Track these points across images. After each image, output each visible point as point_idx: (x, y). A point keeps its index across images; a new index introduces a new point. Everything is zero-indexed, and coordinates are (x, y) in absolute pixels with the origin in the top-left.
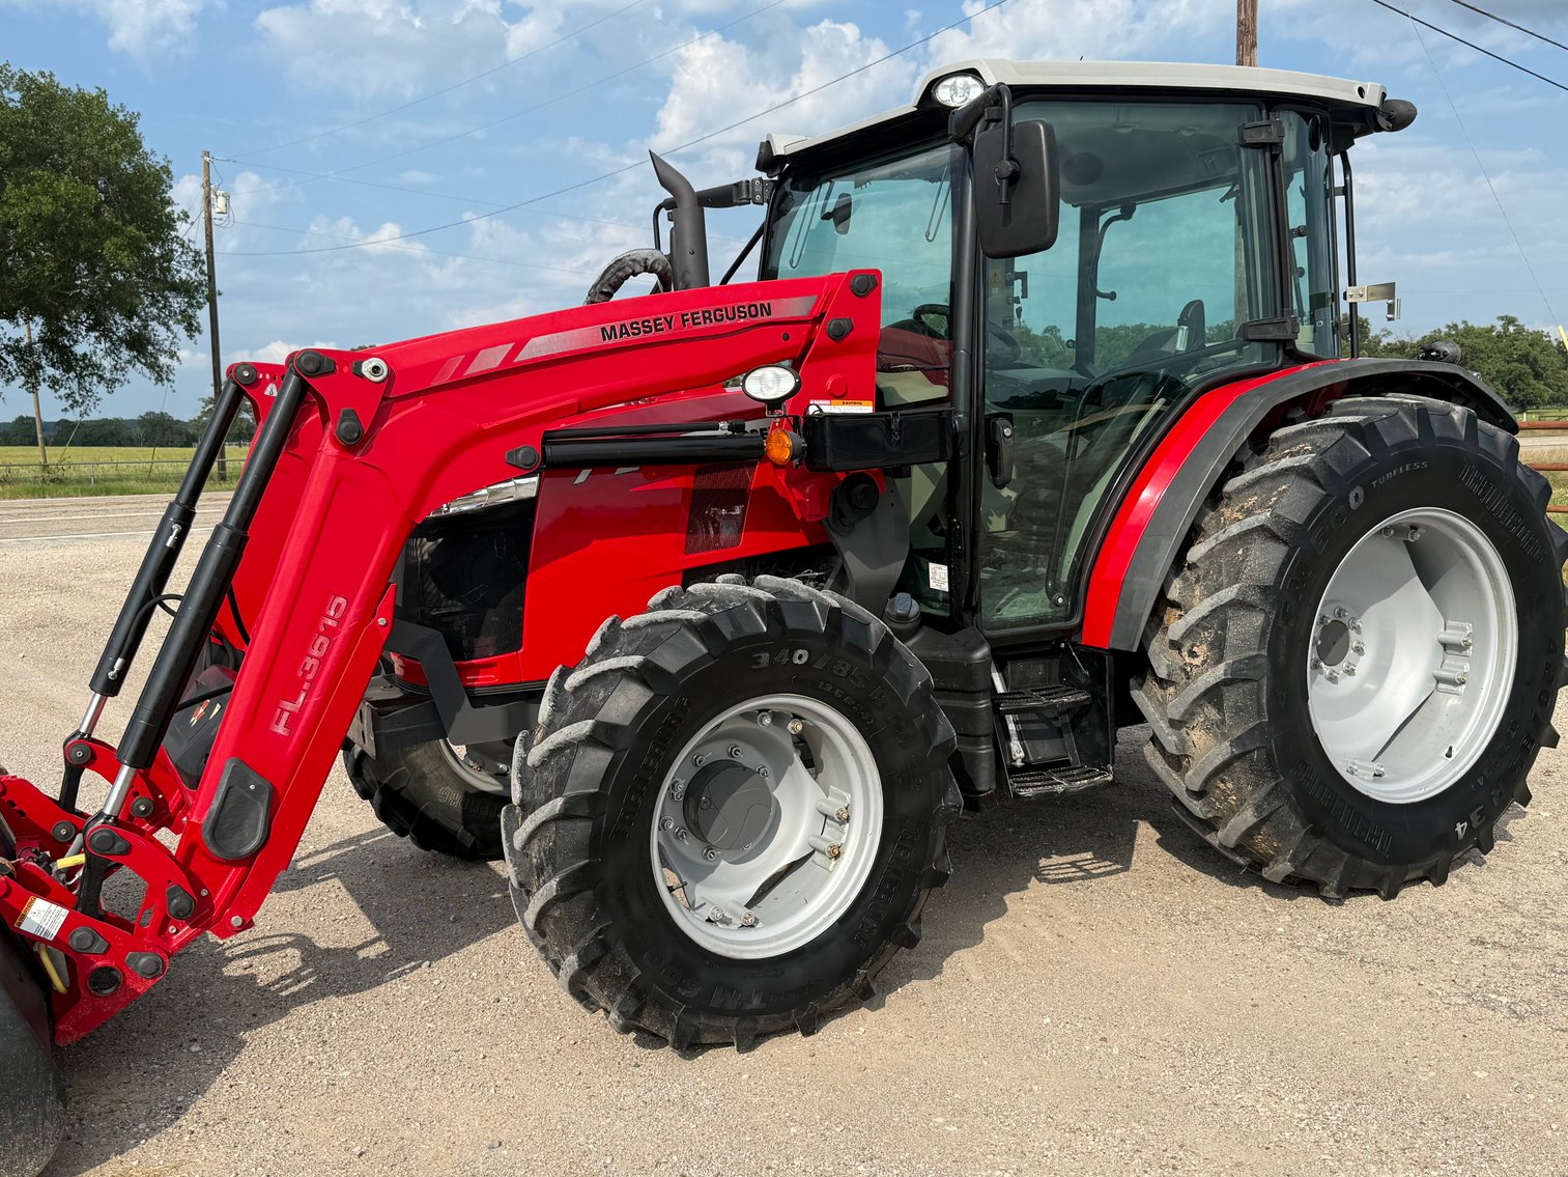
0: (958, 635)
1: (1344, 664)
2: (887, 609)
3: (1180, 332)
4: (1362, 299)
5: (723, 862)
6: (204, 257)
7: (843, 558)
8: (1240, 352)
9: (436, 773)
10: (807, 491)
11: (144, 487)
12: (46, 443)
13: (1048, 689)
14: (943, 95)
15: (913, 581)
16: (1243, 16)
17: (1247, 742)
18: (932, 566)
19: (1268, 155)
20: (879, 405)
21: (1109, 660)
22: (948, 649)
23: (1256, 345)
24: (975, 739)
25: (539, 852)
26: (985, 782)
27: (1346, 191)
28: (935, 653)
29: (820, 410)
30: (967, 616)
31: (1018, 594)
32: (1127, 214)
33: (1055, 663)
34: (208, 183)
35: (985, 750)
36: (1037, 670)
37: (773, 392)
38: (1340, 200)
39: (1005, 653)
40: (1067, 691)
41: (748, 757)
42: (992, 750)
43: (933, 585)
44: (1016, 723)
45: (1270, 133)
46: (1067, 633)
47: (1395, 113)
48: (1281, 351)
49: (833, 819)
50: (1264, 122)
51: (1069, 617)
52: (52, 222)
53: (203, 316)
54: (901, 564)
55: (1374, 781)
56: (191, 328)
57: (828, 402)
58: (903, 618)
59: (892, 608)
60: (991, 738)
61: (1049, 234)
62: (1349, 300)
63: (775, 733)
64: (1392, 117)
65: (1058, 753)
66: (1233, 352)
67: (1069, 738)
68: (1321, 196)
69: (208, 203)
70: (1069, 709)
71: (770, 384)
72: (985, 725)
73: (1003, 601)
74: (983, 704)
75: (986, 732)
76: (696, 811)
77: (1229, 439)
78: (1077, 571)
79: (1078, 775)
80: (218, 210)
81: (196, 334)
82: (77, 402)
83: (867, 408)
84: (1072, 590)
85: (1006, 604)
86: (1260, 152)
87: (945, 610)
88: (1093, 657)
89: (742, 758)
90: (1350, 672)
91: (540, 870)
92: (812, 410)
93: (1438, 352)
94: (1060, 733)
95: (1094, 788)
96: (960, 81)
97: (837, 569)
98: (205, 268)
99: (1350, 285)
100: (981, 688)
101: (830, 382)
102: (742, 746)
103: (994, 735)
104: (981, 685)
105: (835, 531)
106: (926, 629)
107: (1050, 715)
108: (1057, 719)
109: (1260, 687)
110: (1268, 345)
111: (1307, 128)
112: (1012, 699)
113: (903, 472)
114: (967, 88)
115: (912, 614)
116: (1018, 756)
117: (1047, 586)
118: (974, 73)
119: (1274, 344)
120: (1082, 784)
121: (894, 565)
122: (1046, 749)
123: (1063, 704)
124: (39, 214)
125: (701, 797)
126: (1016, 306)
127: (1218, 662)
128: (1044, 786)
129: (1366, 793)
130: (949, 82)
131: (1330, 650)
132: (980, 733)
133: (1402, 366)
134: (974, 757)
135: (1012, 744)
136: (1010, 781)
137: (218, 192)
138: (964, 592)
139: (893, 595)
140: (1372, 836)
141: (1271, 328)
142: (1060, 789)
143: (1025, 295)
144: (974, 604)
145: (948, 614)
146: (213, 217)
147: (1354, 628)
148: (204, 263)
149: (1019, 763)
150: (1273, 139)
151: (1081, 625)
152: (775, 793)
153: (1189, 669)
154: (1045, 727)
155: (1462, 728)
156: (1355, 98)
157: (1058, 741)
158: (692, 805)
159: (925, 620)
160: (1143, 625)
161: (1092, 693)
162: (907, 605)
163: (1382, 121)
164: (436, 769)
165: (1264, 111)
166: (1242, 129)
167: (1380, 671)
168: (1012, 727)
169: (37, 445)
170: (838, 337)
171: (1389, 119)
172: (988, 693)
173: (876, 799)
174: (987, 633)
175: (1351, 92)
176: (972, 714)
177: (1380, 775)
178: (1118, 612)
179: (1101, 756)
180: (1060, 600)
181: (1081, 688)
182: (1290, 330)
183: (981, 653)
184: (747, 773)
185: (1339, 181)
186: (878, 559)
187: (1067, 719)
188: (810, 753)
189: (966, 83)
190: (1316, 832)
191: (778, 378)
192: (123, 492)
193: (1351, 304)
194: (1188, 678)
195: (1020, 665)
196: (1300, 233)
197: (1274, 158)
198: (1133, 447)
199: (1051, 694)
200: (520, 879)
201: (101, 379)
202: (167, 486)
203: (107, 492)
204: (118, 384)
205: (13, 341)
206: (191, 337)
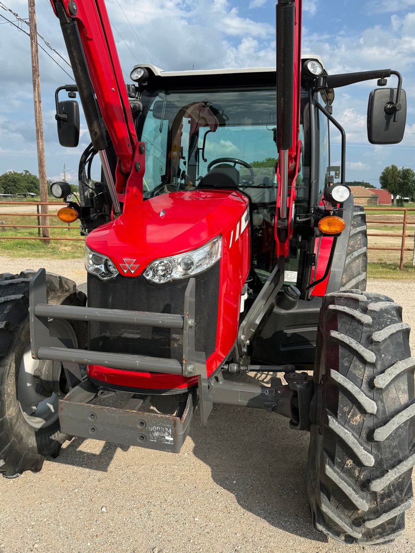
9: (26, 432)
14: (309, 67)
32: (214, 130)
96: (314, 63)
130: (311, 62)
189: (316, 65)
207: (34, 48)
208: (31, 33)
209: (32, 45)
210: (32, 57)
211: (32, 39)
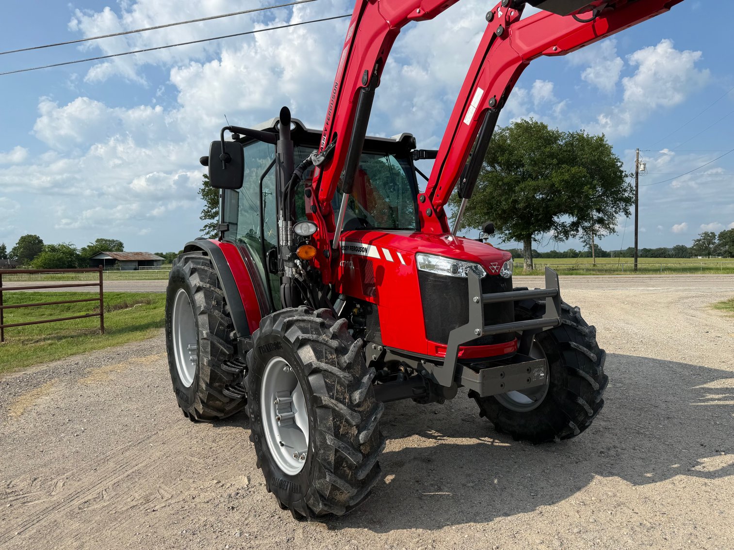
6: (634, 188)
11: (584, 272)
12: (596, 257)
34: (638, 160)
52: (566, 182)
53: (632, 209)
56: (627, 213)
69: (637, 167)
80: (641, 170)
81: (629, 216)
98: (634, 192)
124: (563, 179)
137: (642, 163)
146: (639, 172)
148: (634, 190)
169: (592, 257)
192: (577, 274)
201: (596, 234)
202: (594, 273)
203: (572, 274)
204: (602, 236)
205: (562, 223)
206: (627, 217)
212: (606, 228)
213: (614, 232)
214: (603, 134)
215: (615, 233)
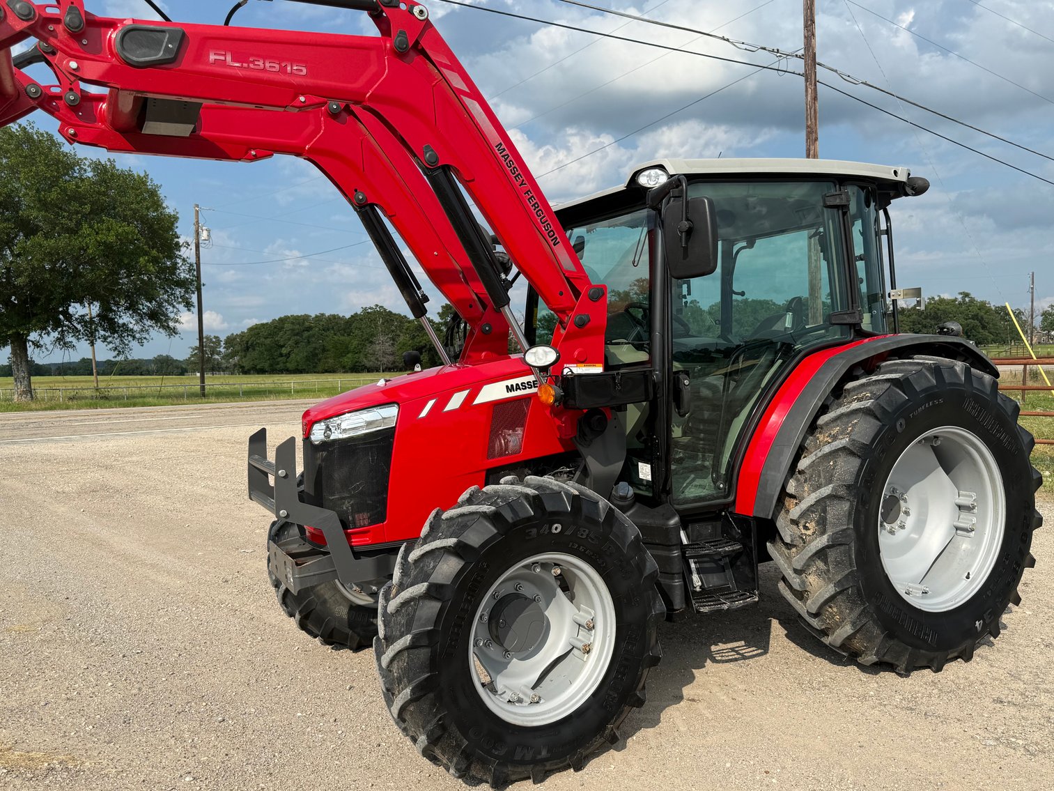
0: (659, 509)
1: (898, 522)
2: (613, 492)
3: (788, 316)
4: (900, 297)
5: (515, 660)
6: (195, 267)
7: (585, 460)
8: (827, 331)
9: (333, 598)
10: (563, 420)
11: (155, 401)
12: (98, 374)
13: (715, 541)
14: (643, 180)
15: (629, 474)
16: (810, 123)
17: (845, 583)
18: (640, 464)
19: (840, 212)
20: (606, 368)
21: (753, 524)
22: (652, 518)
23: (836, 326)
24: (671, 575)
25: (398, 669)
26: (678, 603)
27: (888, 232)
28: (645, 520)
29: (571, 371)
30: (663, 496)
31: (693, 480)
32: (751, 244)
33: (719, 524)
34: (198, 222)
35: (677, 582)
36: (707, 529)
37: (543, 361)
38: (884, 238)
39: (689, 519)
40: (727, 542)
41: (528, 590)
42: (682, 583)
43: (641, 476)
44: (695, 563)
45: (842, 199)
46: (726, 507)
47: (917, 186)
48: (852, 330)
49: (584, 627)
50: (838, 192)
51: (726, 496)
53: (194, 298)
54: (621, 464)
55: (922, 598)
56: (188, 305)
57: (575, 365)
58: (624, 498)
59: (616, 491)
60: (681, 575)
61: (712, 265)
62: (892, 298)
63: (545, 575)
64: (916, 187)
65: (722, 582)
66: (823, 331)
67: (729, 572)
68: (873, 235)
69: (198, 234)
70: (727, 555)
71: (541, 357)
72: (677, 567)
73: (685, 485)
74: (676, 553)
75: (678, 572)
76: (497, 630)
77: (824, 386)
78: (731, 467)
79: (736, 597)
80: (203, 238)
81: (192, 308)
82: (120, 351)
83: (598, 369)
84: (729, 478)
85: (686, 487)
86: (835, 210)
87: (649, 492)
88: (743, 521)
89: (523, 591)
90: (902, 527)
91: (400, 681)
92: (566, 371)
93: (948, 329)
94: (723, 569)
95: (747, 606)
96: (653, 172)
97: (582, 467)
98: (195, 273)
99: (892, 289)
100: (673, 543)
101: (576, 353)
102: (523, 583)
103: (683, 573)
104: (674, 541)
105: (580, 444)
106: (638, 505)
107: (716, 558)
108: (720, 560)
109: (850, 548)
110: (844, 327)
111: (863, 194)
112: (693, 548)
113: (622, 408)
114: (657, 176)
115: (629, 496)
116: (697, 584)
117: (712, 475)
118: (661, 167)
119: (848, 326)
120: (739, 603)
121: (617, 464)
122: (715, 580)
123: (725, 551)
124: (103, 242)
125: (499, 620)
126: (684, 300)
127: (823, 533)
128: (715, 605)
129: (919, 608)
130: (646, 173)
131: (889, 514)
132: (674, 572)
133: (928, 339)
134: (671, 587)
135: (693, 577)
136: (693, 602)
137: (204, 228)
138: (662, 482)
139: (617, 483)
140: (925, 634)
141: (846, 316)
142: (725, 607)
143: (689, 293)
144: (668, 489)
145: (651, 495)
146: (200, 242)
147: (903, 499)
148: (194, 270)
149: (698, 589)
150: (844, 202)
151: (734, 501)
152: (546, 613)
153: (804, 537)
154: (713, 565)
155: (974, 561)
156: (892, 177)
157: (722, 574)
158: (494, 625)
159: (637, 498)
160: (774, 502)
161: (742, 544)
162: (625, 490)
163: (908, 190)
164: (333, 596)
165: (838, 186)
166: (824, 197)
167: (921, 525)
168: (693, 566)
169: (93, 375)
170: (581, 325)
171: (913, 189)
172: (679, 546)
173: (611, 614)
174: (677, 507)
175: (890, 173)
176: (669, 559)
177: (926, 593)
178: (758, 494)
179: (749, 582)
180: (721, 486)
181: (735, 540)
182: (858, 319)
183: (674, 521)
184: (528, 601)
185: (883, 226)
186: (606, 461)
187: (727, 560)
188: (566, 584)
189: (656, 173)
190: (890, 635)
191: (546, 353)
192: (144, 405)
193: (893, 300)
194: (804, 543)
195: (697, 526)
196: (861, 258)
197: (844, 214)
198: (763, 390)
199: (717, 545)
200: (387, 686)
201: (134, 337)
202: (170, 400)
203: (135, 405)
204: (144, 340)
205: (81, 316)
206: (189, 310)
207: (809, 96)
208: (806, 71)
209: (807, 91)
210: (807, 110)
211: (806, 80)
212: (163, 327)
213: (176, 333)
214: (146, 173)
215: (177, 336)
